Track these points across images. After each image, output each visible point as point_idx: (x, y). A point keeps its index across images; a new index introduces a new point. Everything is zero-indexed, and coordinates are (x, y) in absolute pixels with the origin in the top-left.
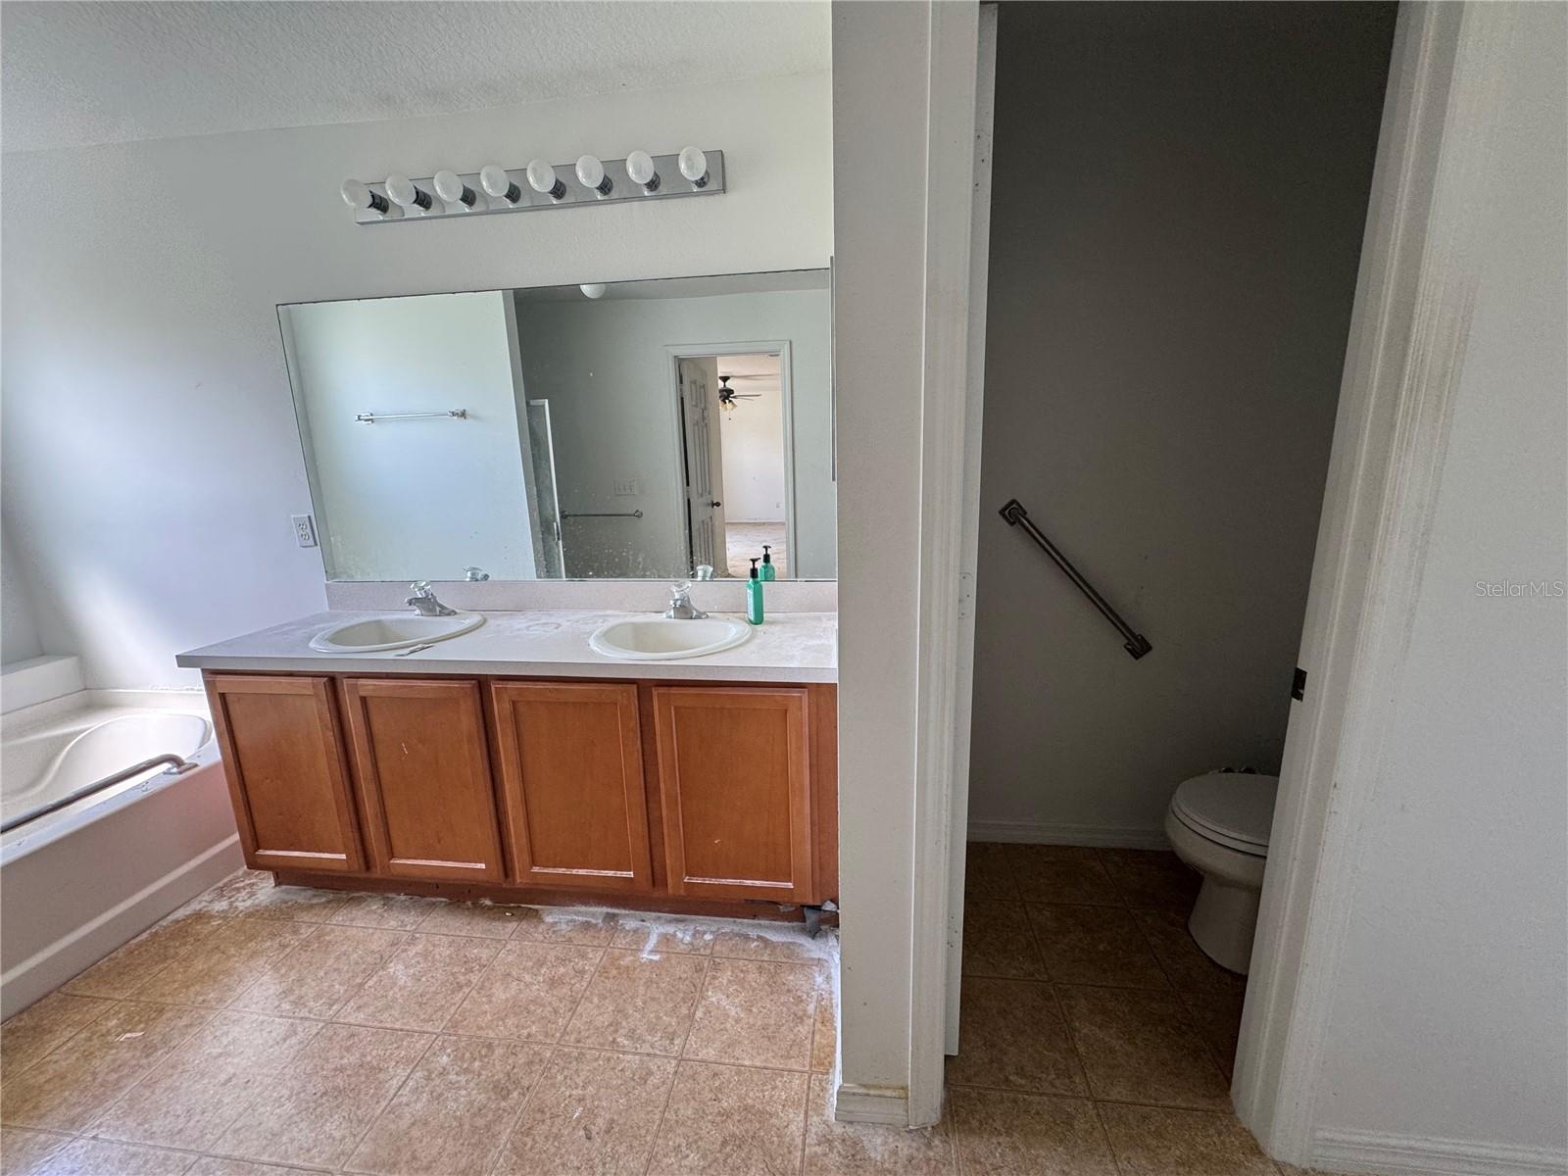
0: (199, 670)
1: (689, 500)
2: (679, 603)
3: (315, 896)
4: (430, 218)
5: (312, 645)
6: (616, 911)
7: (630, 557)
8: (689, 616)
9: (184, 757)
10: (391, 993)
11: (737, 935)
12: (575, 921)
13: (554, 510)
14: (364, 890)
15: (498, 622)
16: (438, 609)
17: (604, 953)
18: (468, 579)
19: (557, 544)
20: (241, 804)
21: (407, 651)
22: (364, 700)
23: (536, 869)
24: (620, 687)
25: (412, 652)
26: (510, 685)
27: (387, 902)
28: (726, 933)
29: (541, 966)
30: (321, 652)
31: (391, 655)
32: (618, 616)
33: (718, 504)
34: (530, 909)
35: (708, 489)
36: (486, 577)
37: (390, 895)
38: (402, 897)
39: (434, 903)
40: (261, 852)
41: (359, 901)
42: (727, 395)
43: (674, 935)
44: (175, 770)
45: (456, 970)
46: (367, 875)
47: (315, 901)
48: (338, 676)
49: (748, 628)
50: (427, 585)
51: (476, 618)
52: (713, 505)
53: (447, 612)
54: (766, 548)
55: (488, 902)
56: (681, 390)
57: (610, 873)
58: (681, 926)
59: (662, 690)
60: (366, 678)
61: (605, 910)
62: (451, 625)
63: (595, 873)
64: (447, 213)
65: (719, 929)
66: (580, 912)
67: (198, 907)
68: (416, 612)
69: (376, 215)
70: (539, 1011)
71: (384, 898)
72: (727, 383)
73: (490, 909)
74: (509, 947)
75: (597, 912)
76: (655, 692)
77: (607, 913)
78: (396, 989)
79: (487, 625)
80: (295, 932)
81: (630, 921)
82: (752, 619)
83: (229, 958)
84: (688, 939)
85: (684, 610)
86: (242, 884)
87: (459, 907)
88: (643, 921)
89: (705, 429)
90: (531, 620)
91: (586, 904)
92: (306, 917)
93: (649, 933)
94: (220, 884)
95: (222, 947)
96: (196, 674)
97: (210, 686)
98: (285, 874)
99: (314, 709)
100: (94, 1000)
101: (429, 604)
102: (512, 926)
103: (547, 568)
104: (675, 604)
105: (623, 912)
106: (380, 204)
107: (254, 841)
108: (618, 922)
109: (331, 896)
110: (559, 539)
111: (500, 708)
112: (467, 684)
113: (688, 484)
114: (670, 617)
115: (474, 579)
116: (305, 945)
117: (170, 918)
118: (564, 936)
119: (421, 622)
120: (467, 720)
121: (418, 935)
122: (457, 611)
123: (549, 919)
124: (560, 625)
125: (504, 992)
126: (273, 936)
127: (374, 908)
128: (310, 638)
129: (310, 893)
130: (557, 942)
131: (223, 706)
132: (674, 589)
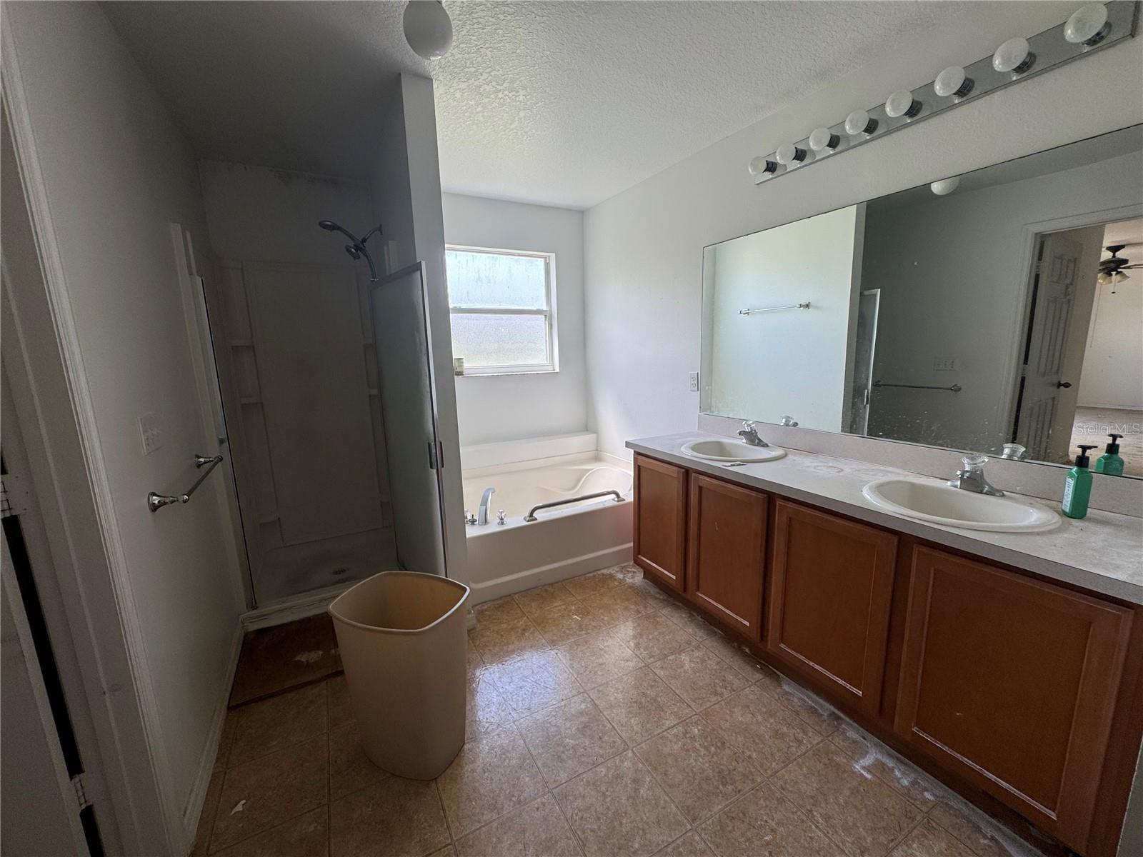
0: (633, 451)
1: (1023, 379)
2: (968, 474)
3: (659, 593)
4: (806, 166)
5: (682, 449)
6: (842, 715)
7: (924, 425)
8: (979, 489)
9: (621, 495)
10: (679, 671)
11: (964, 817)
12: (805, 702)
13: (867, 379)
14: (682, 603)
15: (795, 458)
16: (757, 441)
17: (822, 741)
18: (782, 424)
19: (865, 407)
20: (637, 527)
21: (729, 464)
22: (700, 488)
23: (783, 646)
24: (881, 533)
25: (732, 465)
26: (790, 505)
27: (691, 616)
28: (952, 806)
29: (771, 716)
30: (685, 453)
31: (719, 465)
32: (899, 474)
33: (1067, 385)
34: (775, 673)
35: (1055, 369)
36: (796, 424)
37: (694, 614)
38: (699, 618)
39: (716, 632)
40: (640, 556)
41: (678, 608)
42: (1115, 266)
43: (892, 770)
44: (616, 499)
45: (717, 681)
46: (683, 594)
47: (658, 596)
48: (691, 471)
49: (1055, 519)
50: (753, 423)
51: (779, 452)
52: (1059, 385)
53: (762, 444)
54: (1114, 437)
55: (747, 650)
56: (1038, 267)
57: (842, 682)
58: (902, 768)
59: (924, 550)
60: (706, 476)
61: (832, 708)
62: (763, 453)
63: (829, 674)
64: (817, 159)
65: (943, 797)
66: (811, 698)
67: (612, 572)
68: (742, 441)
69: (768, 175)
70: (761, 746)
71: (690, 613)
72: (1117, 254)
73: (747, 655)
74: (752, 688)
75: (826, 708)
76: (916, 549)
77: (834, 713)
78: (682, 670)
79: (787, 458)
80: (646, 608)
81: (853, 732)
82: (1067, 510)
83: (617, 604)
84: (905, 782)
85: (974, 482)
86: (630, 570)
87: (729, 643)
88: (864, 738)
89: (1065, 306)
90: (821, 462)
91: (818, 695)
92: (651, 602)
93: (867, 752)
94: (622, 565)
95: (616, 597)
96: (632, 451)
97: (635, 460)
98: (649, 574)
99: (675, 487)
100: (570, 593)
101: (752, 437)
102: (759, 676)
103: (851, 425)
104: (963, 475)
105: (848, 720)
106: (771, 167)
107: (638, 550)
108: (841, 724)
109: (665, 598)
110: (867, 403)
111: (780, 520)
112: (760, 496)
113: (1026, 362)
114: (956, 486)
115: (787, 425)
116: (648, 617)
117: (602, 571)
118: (794, 707)
119: (745, 448)
120: (757, 522)
121: (701, 646)
122: (769, 445)
123: (786, 688)
124: (842, 470)
125: (742, 716)
126: (636, 604)
127: (684, 616)
128: (682, 445)
129: (657, 590)
130: (787, 707)
131: (639, 470)
132: (966, 461)
